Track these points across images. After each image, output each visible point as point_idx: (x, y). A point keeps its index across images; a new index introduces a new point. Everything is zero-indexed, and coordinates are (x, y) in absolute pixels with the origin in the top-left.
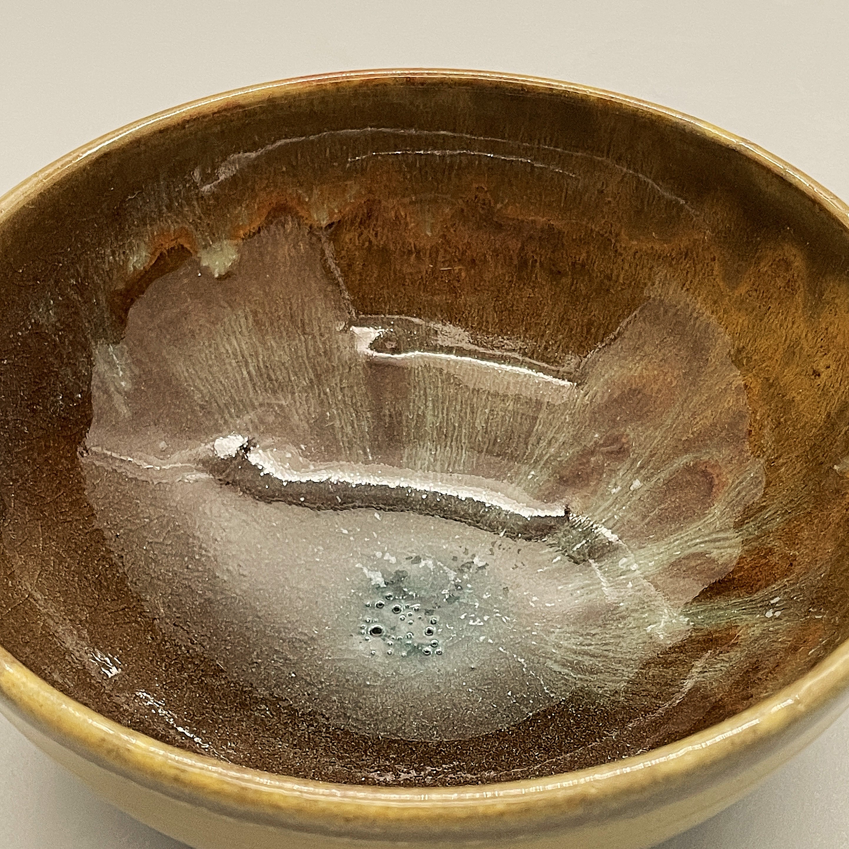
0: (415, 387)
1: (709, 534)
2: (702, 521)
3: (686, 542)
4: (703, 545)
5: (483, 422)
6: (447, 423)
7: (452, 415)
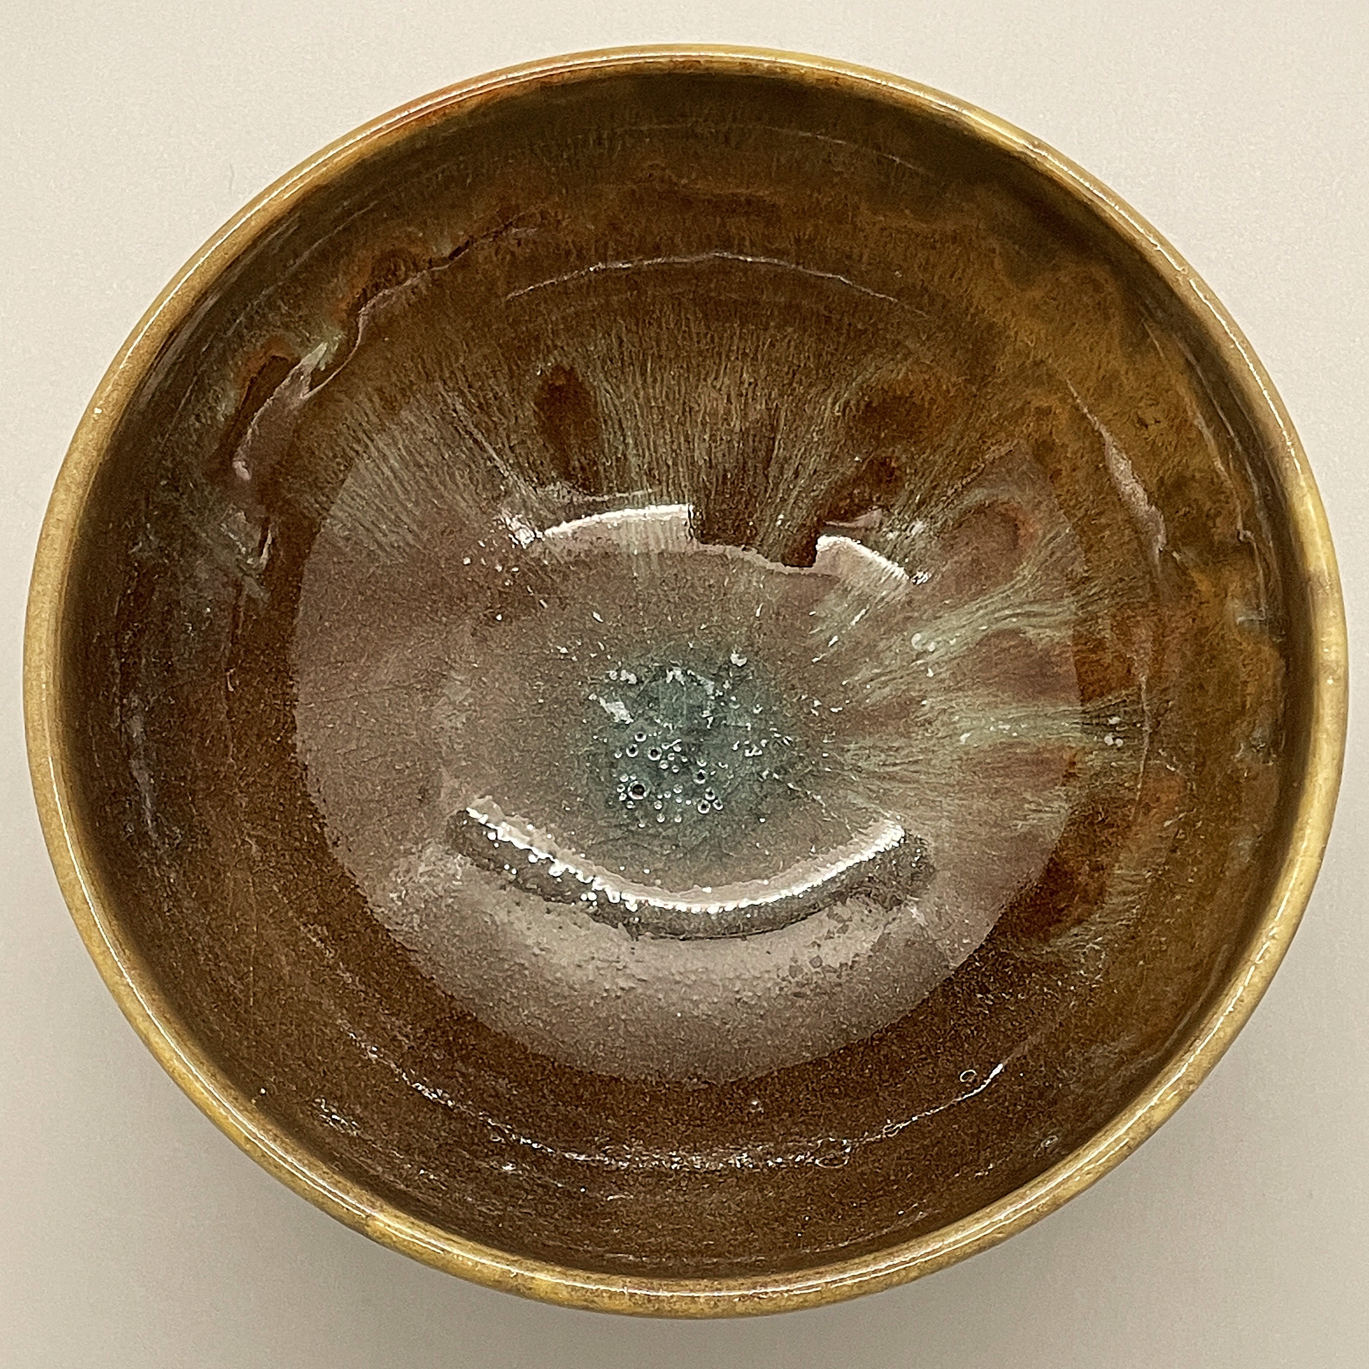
0: (605, 421)
1: (1021, 605)
2: (1009, 585)
3: (993, 612)
4: (1014, 620)
5: (704, 453)
6: (658, 463)
7: (662, 450)
